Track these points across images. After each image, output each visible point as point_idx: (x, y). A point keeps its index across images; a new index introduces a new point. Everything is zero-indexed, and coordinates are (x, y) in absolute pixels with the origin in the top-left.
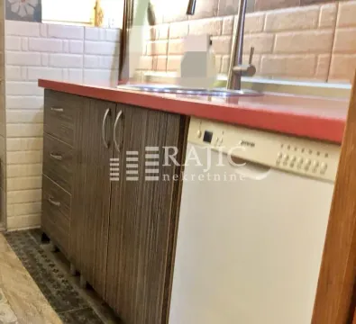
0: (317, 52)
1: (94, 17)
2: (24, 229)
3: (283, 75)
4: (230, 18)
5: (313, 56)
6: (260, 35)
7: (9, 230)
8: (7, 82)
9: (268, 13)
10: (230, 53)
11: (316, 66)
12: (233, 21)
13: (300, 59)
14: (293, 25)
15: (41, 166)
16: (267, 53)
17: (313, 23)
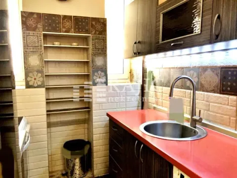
0: (230, 116)
1: (129, 76)
2: (102, 175)
3: (215, 122)
4: (189, 91)
5: (228, 117)
6: (203, 102)
7: (95, 176)
8: (93, 111)
9: (206, 93)
10: (190, 106)
11: (230, 122)
12: (191, 93)
13: (222, 117)
14: (217, 101)
15: (108, 151)
16: (207, 110)
17: (227, 102)
